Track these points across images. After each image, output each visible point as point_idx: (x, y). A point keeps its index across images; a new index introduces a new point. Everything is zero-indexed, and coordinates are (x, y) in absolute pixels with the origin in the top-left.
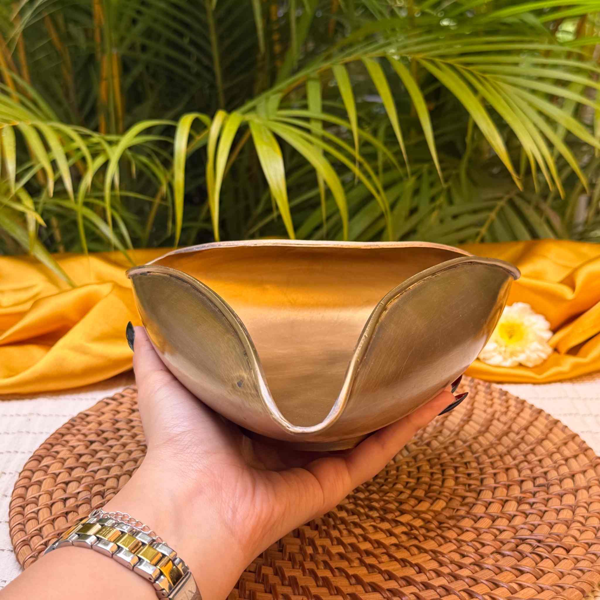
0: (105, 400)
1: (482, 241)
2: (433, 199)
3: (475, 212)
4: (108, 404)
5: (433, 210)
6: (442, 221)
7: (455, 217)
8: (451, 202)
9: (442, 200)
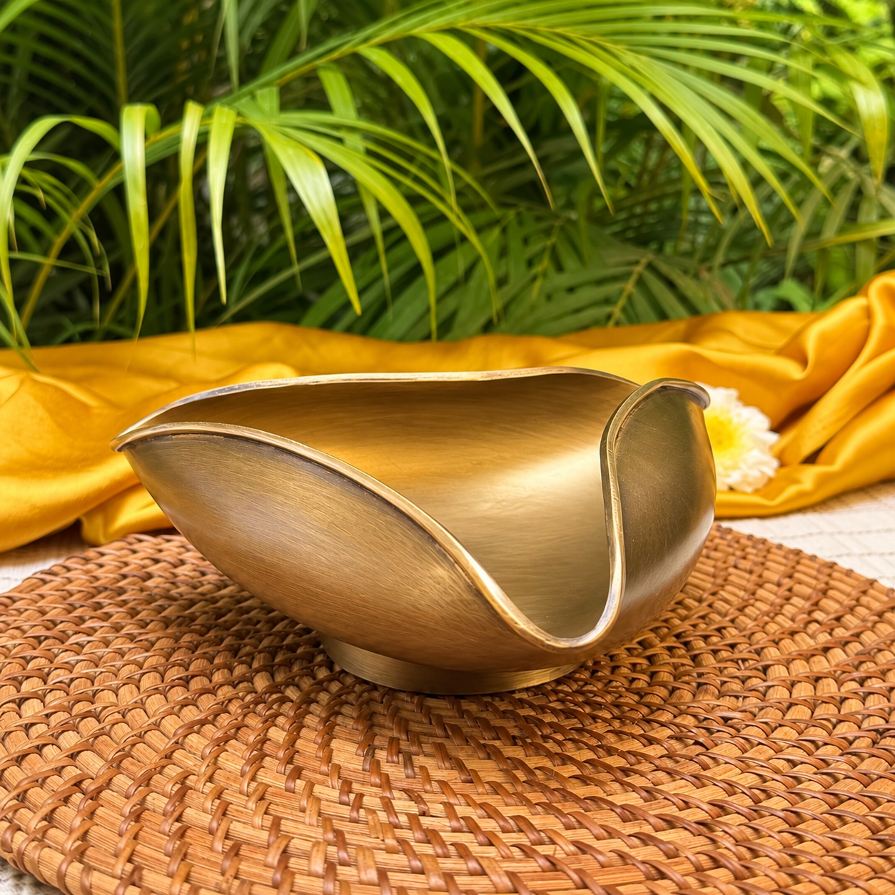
0: (39, 576)
1: (617, 324)
2: (530, 263)
3: (600, 282)
4: (44, 582)
5: (534, 279)
6: (549, 298)
7: (571, 290)
8: (560, 268)
9: (545, 264)
